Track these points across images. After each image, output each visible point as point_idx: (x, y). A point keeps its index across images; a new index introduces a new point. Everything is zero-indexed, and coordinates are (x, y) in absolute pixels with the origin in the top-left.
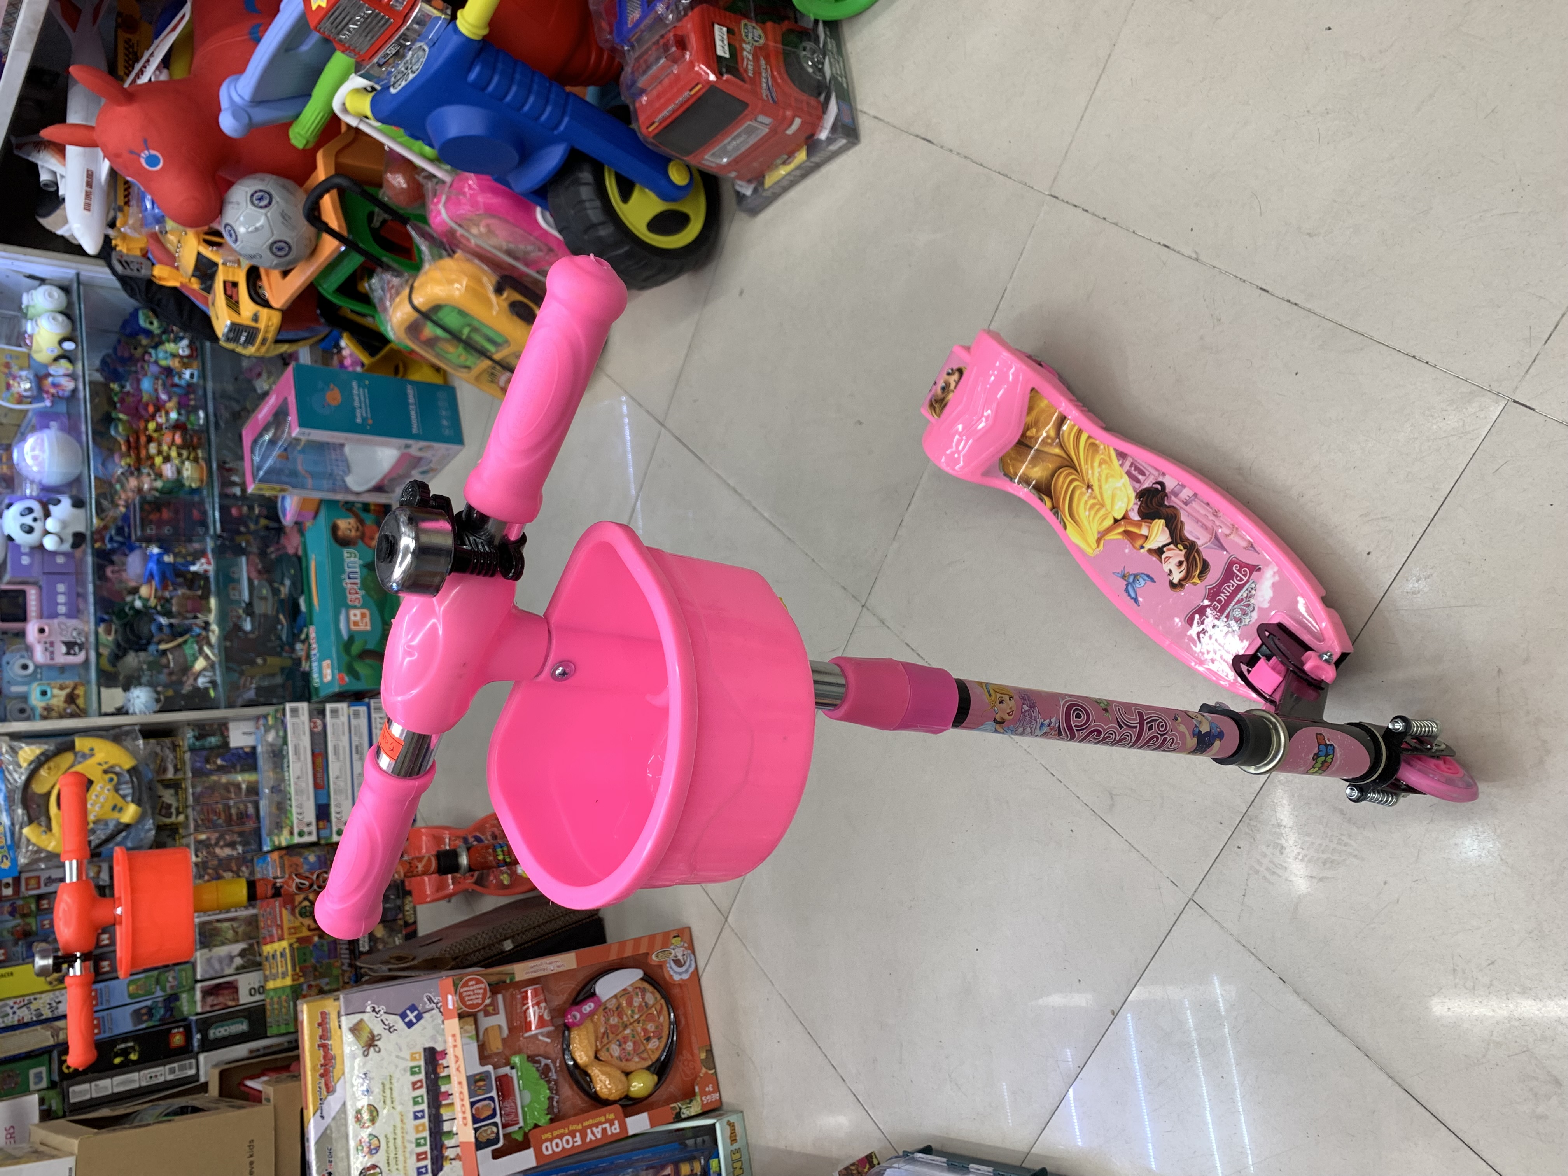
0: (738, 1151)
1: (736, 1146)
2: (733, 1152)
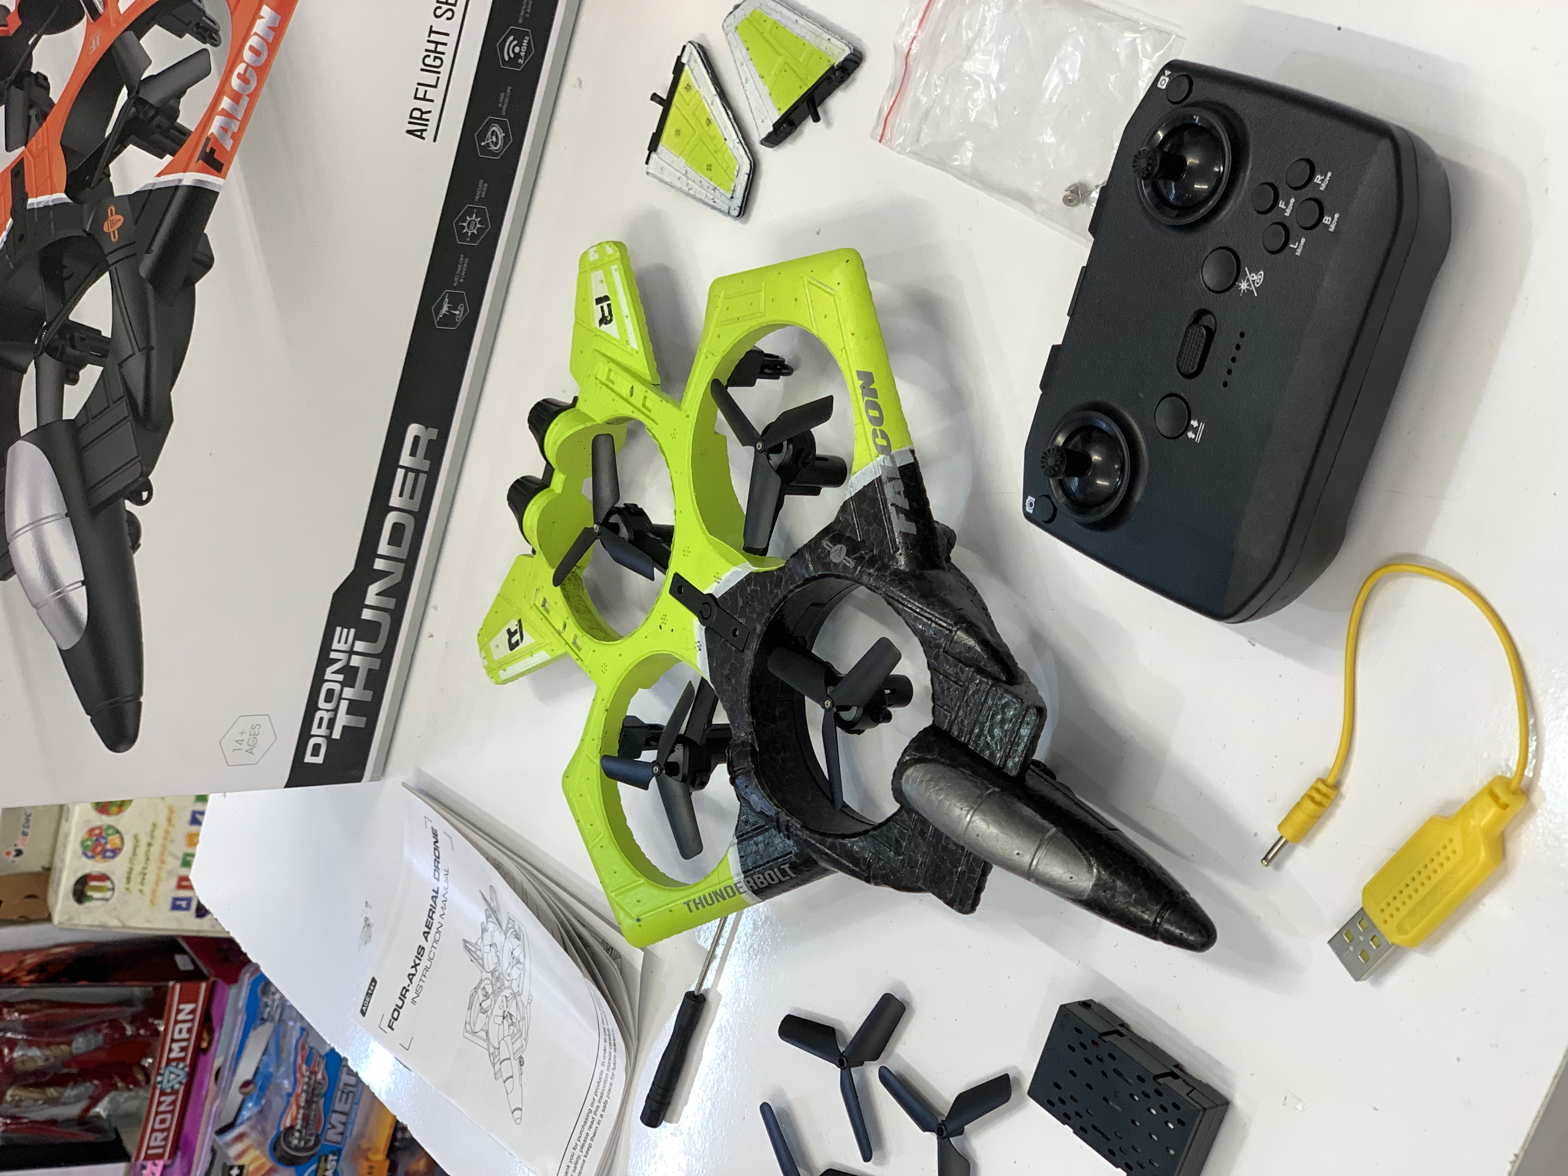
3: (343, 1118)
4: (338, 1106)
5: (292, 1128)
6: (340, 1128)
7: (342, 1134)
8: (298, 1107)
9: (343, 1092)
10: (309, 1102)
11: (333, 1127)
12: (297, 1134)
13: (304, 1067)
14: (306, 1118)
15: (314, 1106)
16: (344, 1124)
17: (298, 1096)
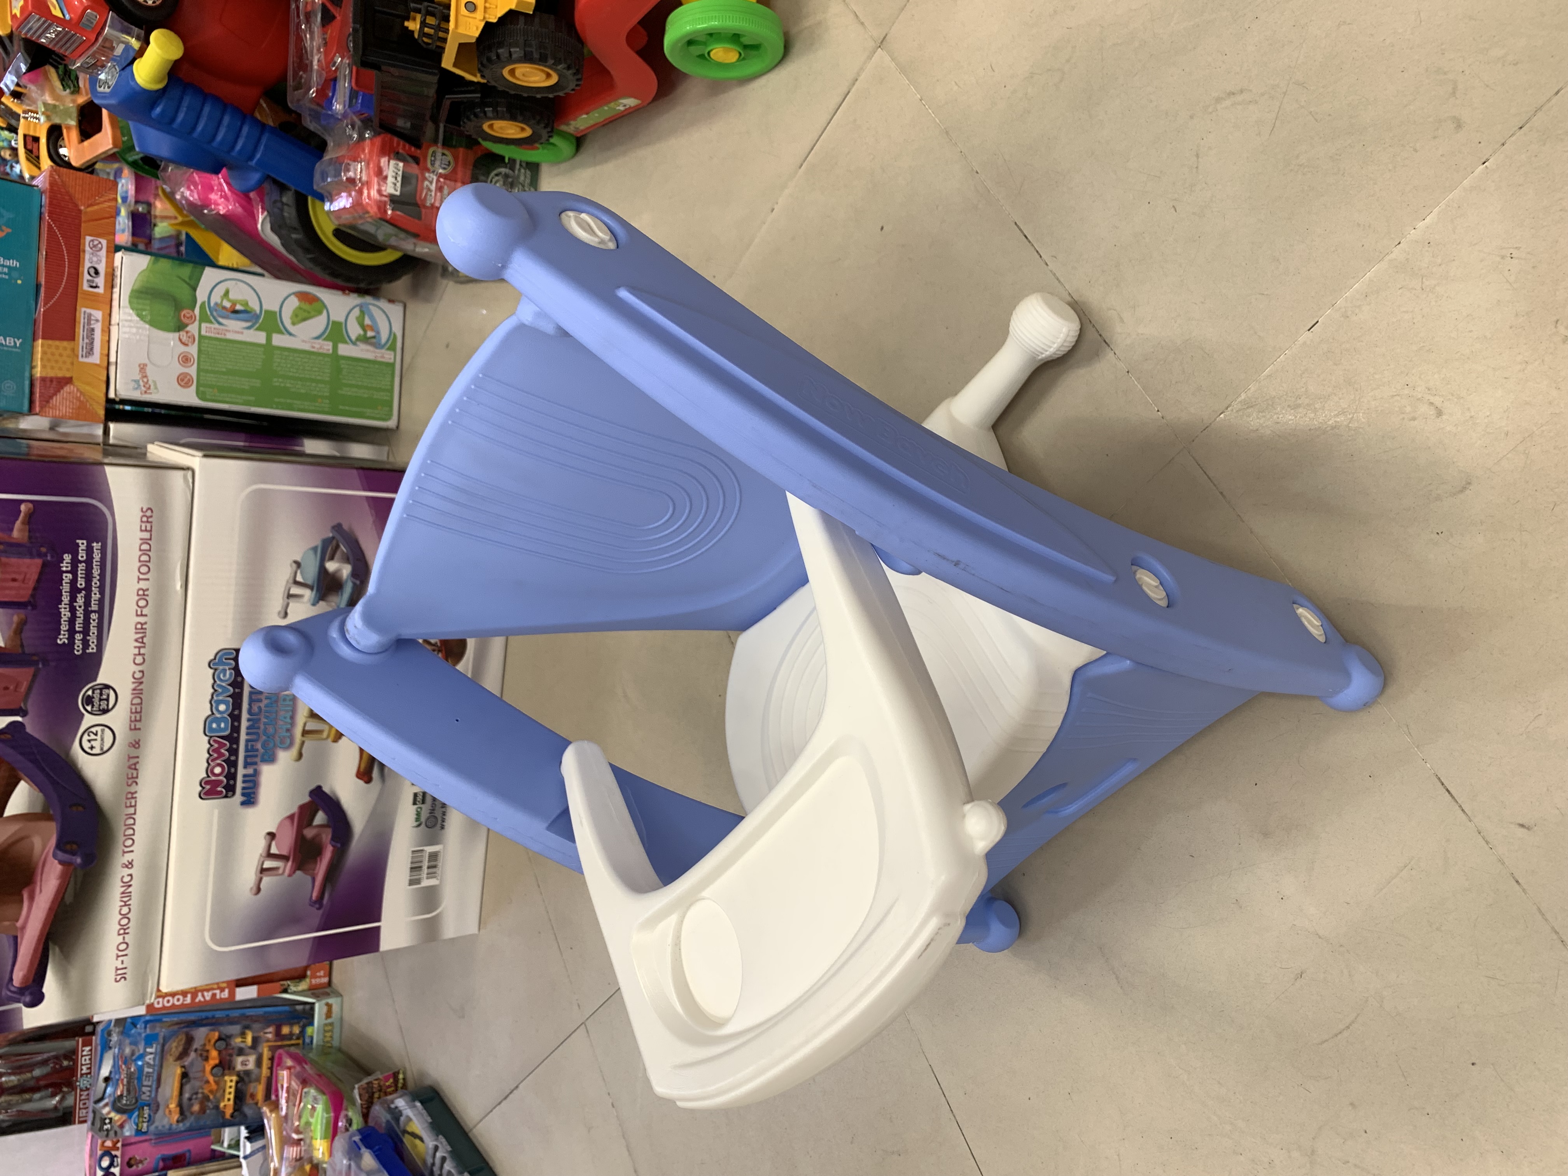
0: (331, 1024)
1: (329, 1021)
2: (326, 1025)
3: (149, 1089)
4: (145, 1083)
5: (121, 1096)
6: (148, 1094)
7: (149, 1096)
8: (123, 1085)
9: (146, 1076)
10: (129, 1082)
11: (144, 1093)
12: (125, 1098)
13: (123, 1066)
14: (129, 1091)
15: (132, 1084)
16: (150, 1091)
17: (123, 1080)
